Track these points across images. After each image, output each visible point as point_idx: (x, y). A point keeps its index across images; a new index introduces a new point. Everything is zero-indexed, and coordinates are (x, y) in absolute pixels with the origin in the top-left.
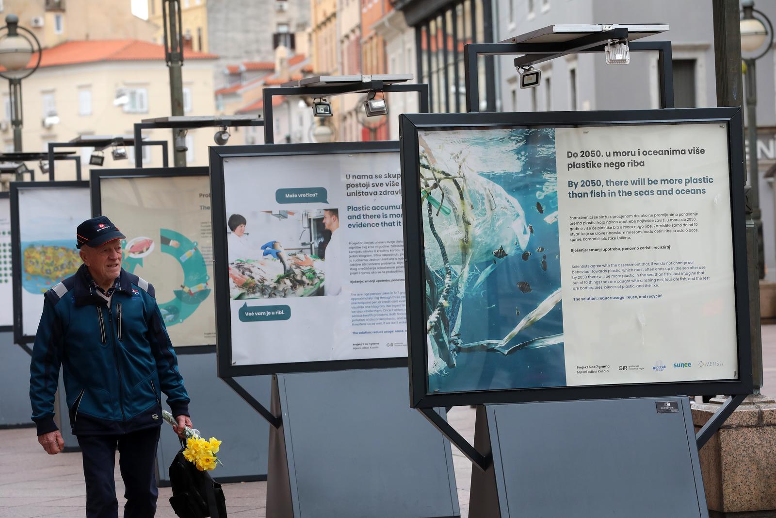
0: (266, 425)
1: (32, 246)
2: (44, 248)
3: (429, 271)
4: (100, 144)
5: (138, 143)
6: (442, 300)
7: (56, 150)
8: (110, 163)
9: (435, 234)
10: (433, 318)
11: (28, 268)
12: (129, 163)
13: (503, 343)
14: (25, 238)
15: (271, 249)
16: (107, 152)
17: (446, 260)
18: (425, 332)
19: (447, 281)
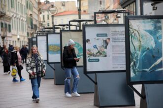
1: (50, 45)
2: (53, 45)
4: (64, 25)
5: (70, 25)
6: (134, 60)
7: (55, 27)
8: (65, 29)
10: (132, 64)
11: (50, 49)
12: (68, 29)
13: (148, 70)
14: (49, 44)
16: (65, 27)
17: (135, 50)
18: (130, 67)
19: (136, 55)
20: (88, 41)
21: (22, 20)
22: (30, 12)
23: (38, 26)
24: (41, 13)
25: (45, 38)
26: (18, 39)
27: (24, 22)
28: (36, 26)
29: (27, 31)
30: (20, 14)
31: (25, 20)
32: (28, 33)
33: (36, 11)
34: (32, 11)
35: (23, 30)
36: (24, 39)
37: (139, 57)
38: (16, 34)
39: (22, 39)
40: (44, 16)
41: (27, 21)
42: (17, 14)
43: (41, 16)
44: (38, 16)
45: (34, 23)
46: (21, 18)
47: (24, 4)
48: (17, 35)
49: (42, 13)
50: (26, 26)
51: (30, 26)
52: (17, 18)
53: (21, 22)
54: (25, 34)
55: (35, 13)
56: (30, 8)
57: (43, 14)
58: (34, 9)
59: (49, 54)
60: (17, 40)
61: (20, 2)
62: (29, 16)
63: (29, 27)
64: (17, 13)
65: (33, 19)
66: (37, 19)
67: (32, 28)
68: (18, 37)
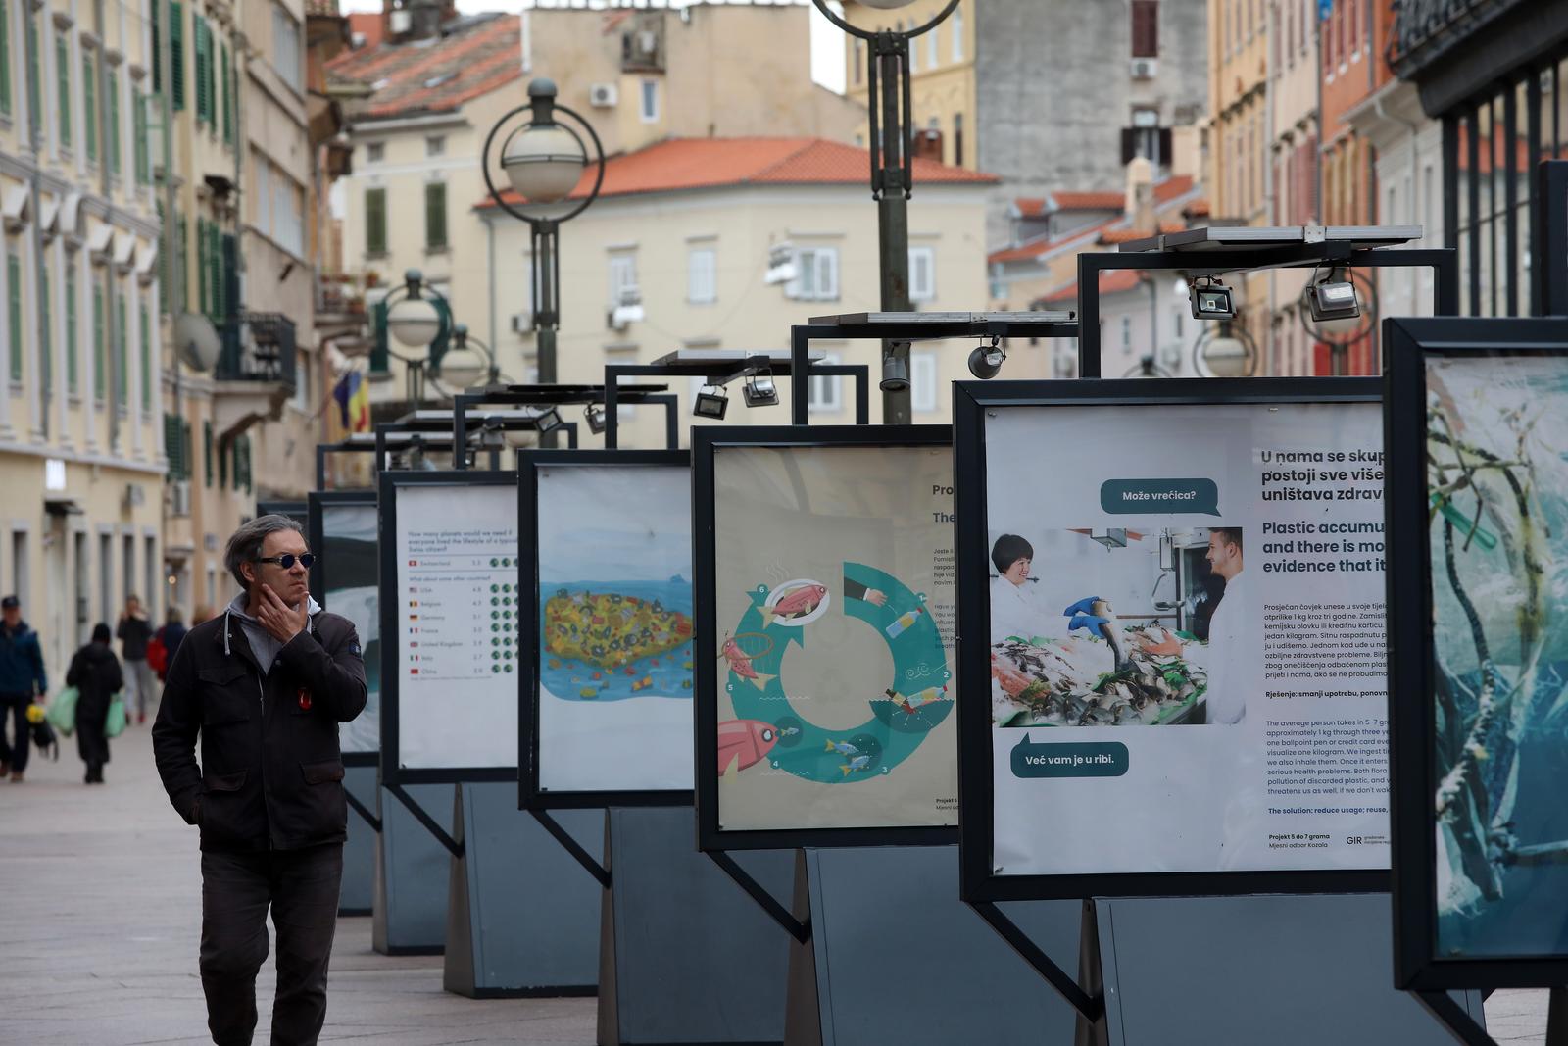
0: (1067, 1013)
1: (564, 593)
2: (590, 598)
3: (1443, 677)
4: (720, 370)
5: (800, 369)
6: (1471, 744)
7: (623, 380)
8: (739, 414)
9: (1460, 594)
10: (1451, 783)
11: (554, 642)
12: (779, 415)
14: (549, 576)
15: (1086, 615)
16: (734, 389)
17: (1483, 653)
18: (1430, 817)
19: (1486, 700)
20: (1015, 549)
21: (102, 259)
22: (208, 158)
23: (308, 337)
24: (341, 165)
25: (499, 508)
26: (57, 510)
27: (130, 288)
28: (276, 334)
29: (160, 405)
30: (78, 173)
31: (146, 258)
32: (176, 435)
33: (284, 143)
34: (230, 135)
35: (113, 392)
36: (127, 505)
37: (1520, 717)
38: (22, 443)
39: (97, 511)
40: (376, 205)
41: (159, 269)
42: (39, 184)
43: (344, 200)
44: (308, 198)
45: (259, 292)
46: (97, 236)
47: (133, 46)
48: (36, 460)
49: (360, 157)
50: (158, 336)
51: (210, 344)
52: (44, 241)
53: (86, 275)
54: (144, 446)
55: (272, 165)
56: (205, 108)
57: (365, 171)
58: (251, 103)
59: (547, 700)
60: (35, 522)
61: (83, 24)
62: (196, 212)
63: (189, 353)
64: (48, 160)
65: (246, 245)
66: (290, 240)
67: (229, 367)
68: (56, 479)
